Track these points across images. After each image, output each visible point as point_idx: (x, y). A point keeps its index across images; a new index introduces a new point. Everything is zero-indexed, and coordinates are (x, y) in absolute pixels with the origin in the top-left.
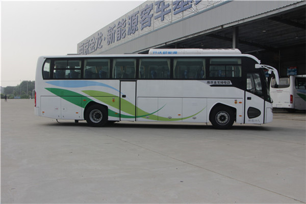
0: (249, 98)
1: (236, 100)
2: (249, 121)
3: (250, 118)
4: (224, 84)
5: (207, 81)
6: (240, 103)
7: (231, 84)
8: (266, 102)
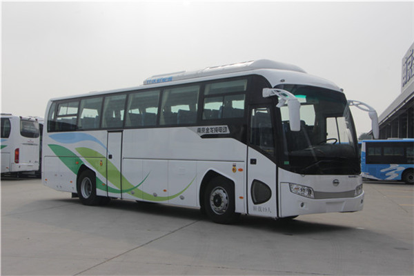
0: (253, 162)
1: (234, 166)
2: (255, 209)
3: (255, 203)
4: (219, 133)
5: (197, 128)
6: (241, 170)
7: (228, 132)
8: (279, 168)
